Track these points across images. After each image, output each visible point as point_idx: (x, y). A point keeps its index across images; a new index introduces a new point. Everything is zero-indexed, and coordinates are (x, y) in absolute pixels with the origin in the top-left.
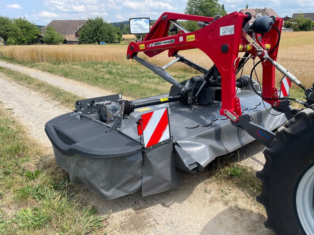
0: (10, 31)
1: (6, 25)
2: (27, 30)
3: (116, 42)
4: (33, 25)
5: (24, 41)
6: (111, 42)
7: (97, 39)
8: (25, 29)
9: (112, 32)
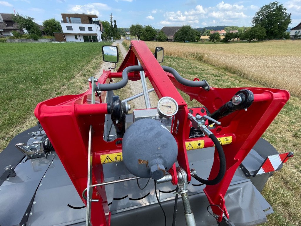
0: (141, 32)
1: (140, 29)
2: (150, 33)
3: (196, 41)
4: (154, 30)
5: (148, 39)
6: (192, 41)
7: (184, 39)
8: (149, 32)
9: (194, 34)
